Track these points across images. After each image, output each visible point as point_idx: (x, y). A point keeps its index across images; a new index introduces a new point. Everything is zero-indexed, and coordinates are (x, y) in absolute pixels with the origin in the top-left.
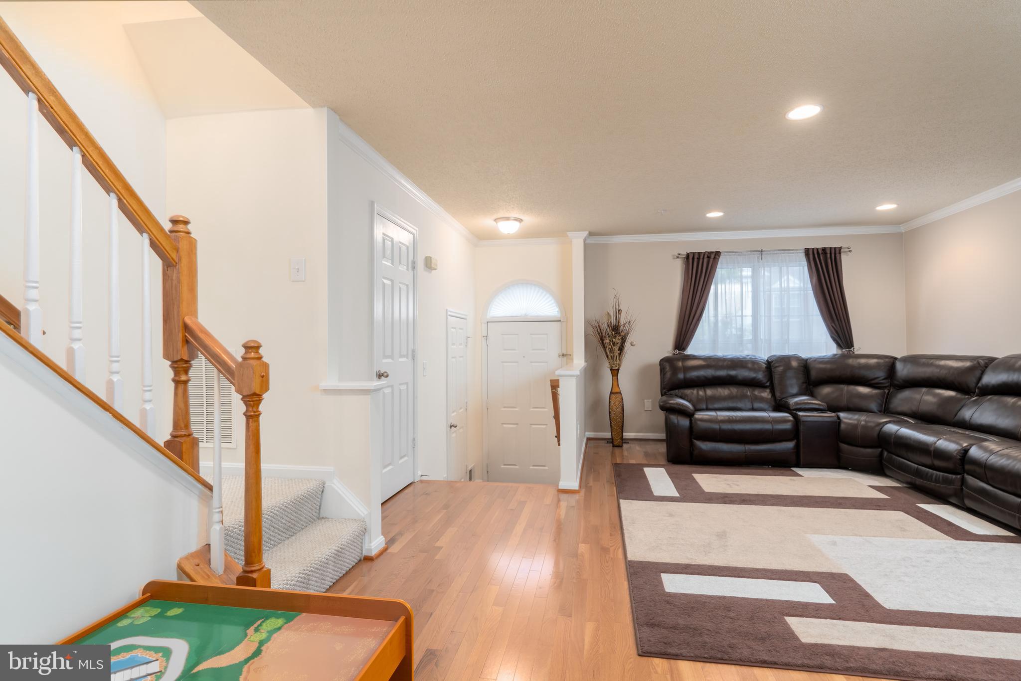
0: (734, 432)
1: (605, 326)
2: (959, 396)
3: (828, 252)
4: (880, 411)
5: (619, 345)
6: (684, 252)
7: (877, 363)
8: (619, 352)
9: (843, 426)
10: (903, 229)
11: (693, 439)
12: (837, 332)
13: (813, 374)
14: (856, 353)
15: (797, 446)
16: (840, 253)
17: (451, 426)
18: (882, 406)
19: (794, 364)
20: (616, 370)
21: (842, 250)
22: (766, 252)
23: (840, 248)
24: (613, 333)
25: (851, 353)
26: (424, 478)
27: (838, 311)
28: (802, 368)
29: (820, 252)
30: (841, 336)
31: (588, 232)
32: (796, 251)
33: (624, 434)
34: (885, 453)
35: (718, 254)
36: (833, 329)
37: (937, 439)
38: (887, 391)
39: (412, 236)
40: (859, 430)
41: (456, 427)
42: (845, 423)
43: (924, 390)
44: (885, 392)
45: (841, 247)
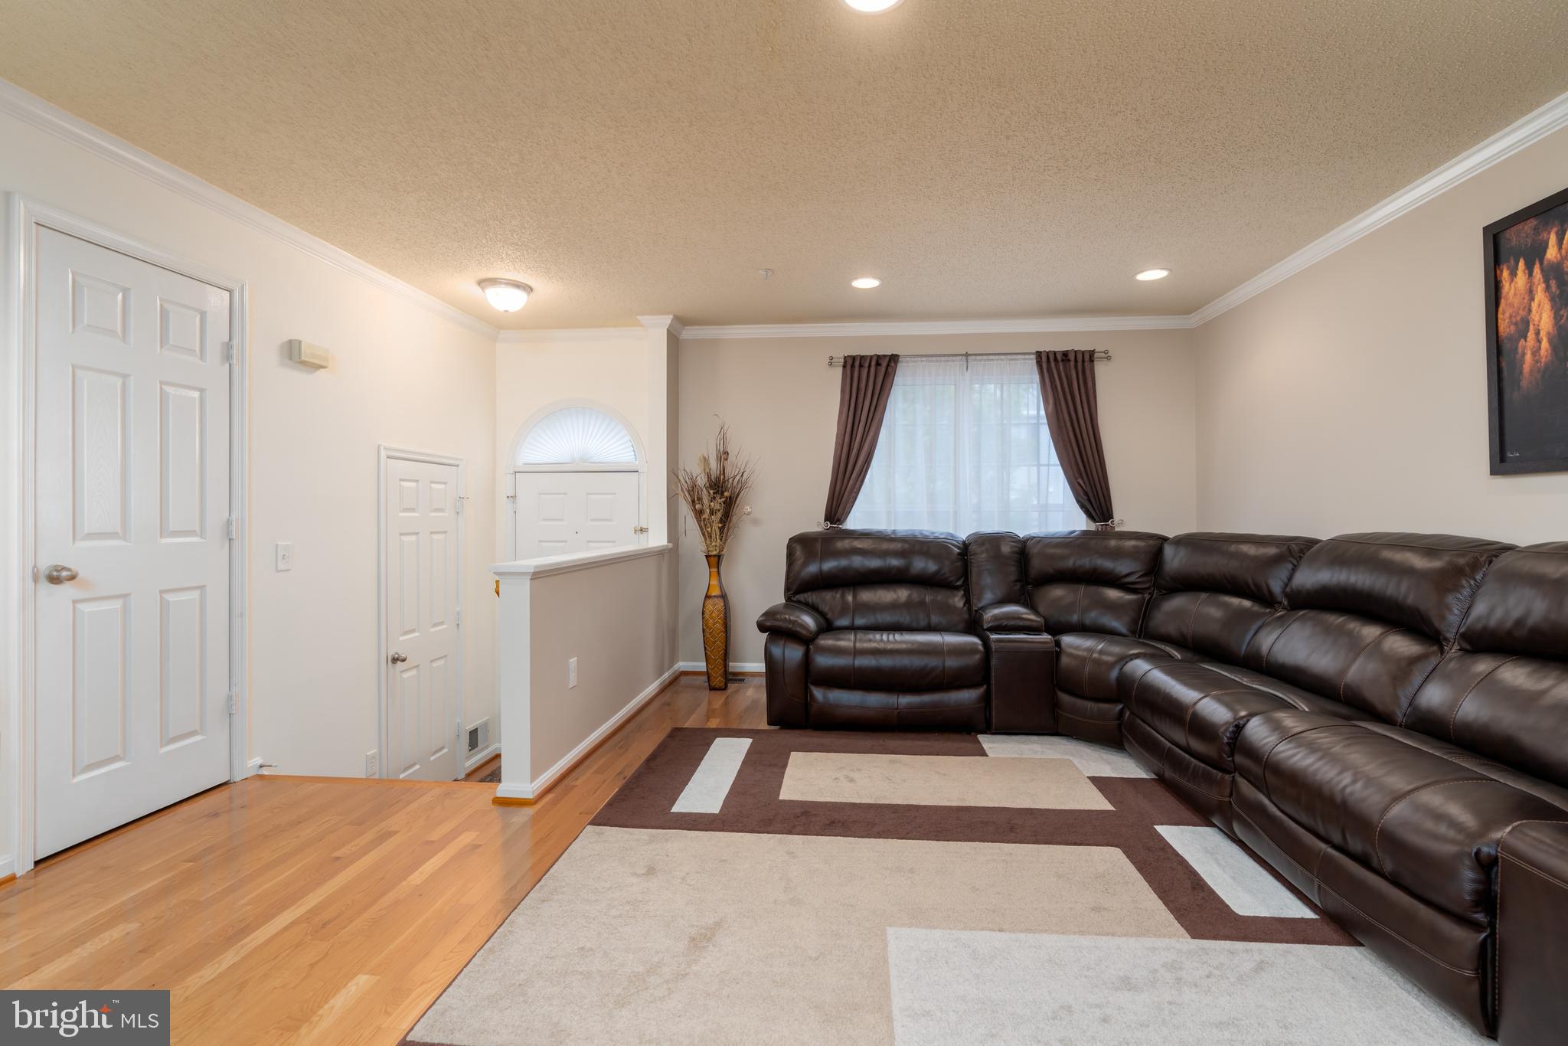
0: (878, 671)
1: (702, 481)
2: (1257, 608)
3: (1072, 357)
4: (1133, 632)
5: (719, 515)
6: (840, 354)
7: (1135, 547)
8: (720, 525)
9: (1065, 660)
10: (1193, 321)
11: (809, 685)
12: (1086, 494)
13: (1037, 565)
14: (1117, 529)
15: (986, 698)
16: (1092, 361)
17: (395, 660)
18: (1137, 623)
19: (1006, 549)
20: (714, 556)
21: (1096, 355)
22: (973, 357)
23: (1092, 353)
24: (711, 492)
25: (1108, 528)
26: (265, 772)
27: (1087, 458)
28: (1017, 555)
29: (1059, 357)
30: (1092, 499)
31: (672, 317)
32: (1023, 357)
33: (731, 664)
34: (1127, 714)
35: (894, 359)
36: (1078, 488)
37: (1202, 695)
38: (1147, 596)
39: (228, 293)
40: (1087, 669)
41: (403, 660)
42: (1070, 655)
43: (1204, 596)
44: (1144, 599)
45: (1093, 351)
